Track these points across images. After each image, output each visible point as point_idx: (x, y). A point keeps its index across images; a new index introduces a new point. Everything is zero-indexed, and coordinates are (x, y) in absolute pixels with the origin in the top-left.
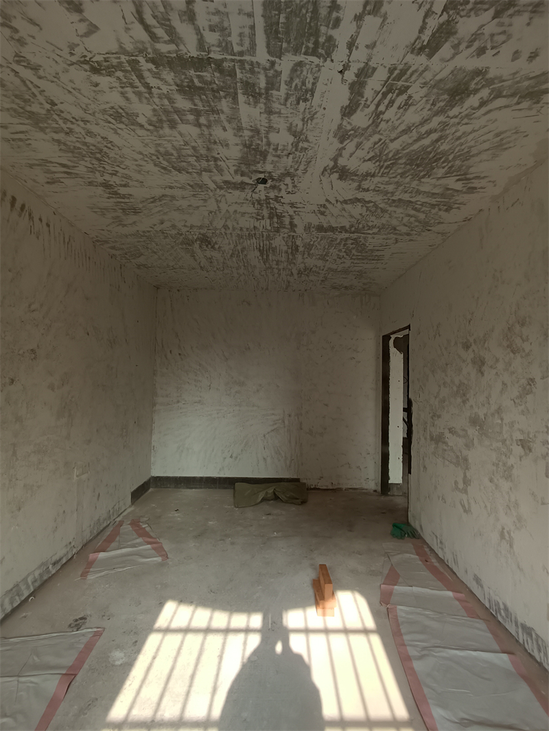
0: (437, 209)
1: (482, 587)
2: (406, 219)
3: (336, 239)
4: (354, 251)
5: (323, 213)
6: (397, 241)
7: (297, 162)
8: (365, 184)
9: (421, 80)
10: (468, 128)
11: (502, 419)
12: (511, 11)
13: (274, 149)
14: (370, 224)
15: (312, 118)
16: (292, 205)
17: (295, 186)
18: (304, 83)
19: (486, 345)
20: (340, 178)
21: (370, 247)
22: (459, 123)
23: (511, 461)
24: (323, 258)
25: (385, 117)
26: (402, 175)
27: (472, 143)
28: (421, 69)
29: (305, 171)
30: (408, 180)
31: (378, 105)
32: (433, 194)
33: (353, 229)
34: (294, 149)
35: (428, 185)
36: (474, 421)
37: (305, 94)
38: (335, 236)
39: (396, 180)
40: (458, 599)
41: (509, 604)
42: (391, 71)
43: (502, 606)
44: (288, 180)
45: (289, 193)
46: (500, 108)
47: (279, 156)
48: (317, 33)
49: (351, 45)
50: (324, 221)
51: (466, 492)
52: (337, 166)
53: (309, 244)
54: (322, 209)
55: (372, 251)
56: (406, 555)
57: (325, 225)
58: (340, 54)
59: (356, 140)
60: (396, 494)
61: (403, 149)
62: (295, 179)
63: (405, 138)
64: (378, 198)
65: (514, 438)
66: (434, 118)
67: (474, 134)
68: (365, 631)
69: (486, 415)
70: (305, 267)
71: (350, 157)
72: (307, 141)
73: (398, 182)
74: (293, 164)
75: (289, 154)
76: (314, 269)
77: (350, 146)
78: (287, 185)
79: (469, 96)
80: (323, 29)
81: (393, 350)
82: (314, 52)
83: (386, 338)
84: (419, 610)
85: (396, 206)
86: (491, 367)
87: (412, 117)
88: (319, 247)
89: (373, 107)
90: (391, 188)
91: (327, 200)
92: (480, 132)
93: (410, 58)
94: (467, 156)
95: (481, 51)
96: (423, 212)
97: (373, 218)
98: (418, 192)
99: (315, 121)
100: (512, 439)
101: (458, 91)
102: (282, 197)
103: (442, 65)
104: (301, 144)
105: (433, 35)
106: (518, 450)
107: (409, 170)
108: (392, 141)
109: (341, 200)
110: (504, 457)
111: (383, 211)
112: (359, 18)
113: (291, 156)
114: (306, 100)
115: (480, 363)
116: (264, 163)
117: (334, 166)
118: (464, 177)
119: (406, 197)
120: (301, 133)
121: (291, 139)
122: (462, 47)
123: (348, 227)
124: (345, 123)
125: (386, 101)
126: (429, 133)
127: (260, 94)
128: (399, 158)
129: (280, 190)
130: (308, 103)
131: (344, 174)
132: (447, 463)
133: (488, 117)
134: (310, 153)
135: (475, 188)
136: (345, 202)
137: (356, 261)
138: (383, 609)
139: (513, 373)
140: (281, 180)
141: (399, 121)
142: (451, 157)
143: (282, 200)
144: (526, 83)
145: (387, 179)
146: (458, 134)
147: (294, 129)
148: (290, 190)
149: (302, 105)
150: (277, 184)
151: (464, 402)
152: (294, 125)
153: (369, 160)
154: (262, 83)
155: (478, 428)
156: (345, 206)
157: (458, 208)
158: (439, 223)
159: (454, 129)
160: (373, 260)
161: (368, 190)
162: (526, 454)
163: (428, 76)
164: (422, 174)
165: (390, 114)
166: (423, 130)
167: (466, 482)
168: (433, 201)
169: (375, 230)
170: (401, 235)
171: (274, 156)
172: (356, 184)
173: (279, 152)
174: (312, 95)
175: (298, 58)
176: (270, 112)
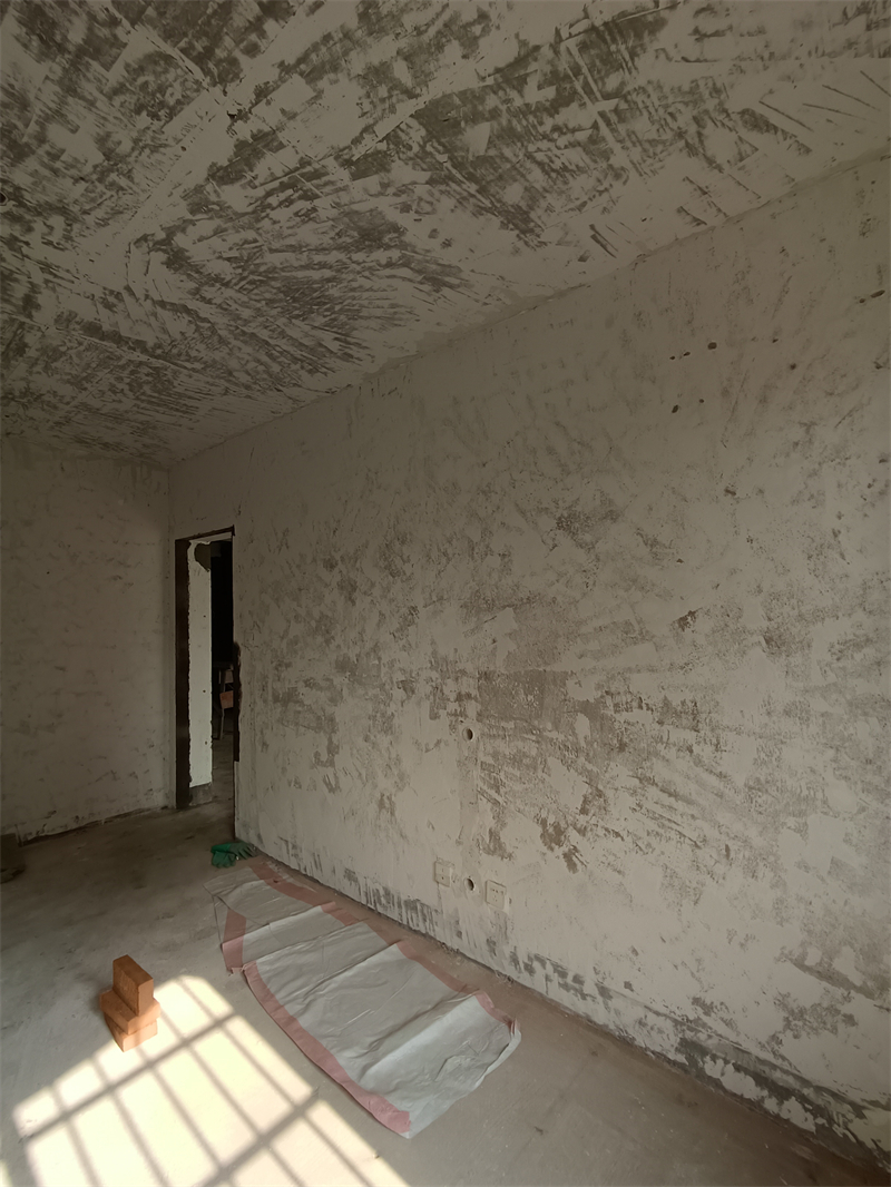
0: (298, 366)
1: (356, 881)
2: (252, 365)
3: (119, 358)
4: (147, 388)
5: (109, 306)
6: (227, 391)
7: (93, 200)
8: (208, 292)
9: (334, 197)
10: (367, 284)
11: (380, 659)
12: (443, 187)
13: (48, 153)
14: (193, 353)
15: (155, 149)
16: (46, 267)
17: (68, 238)
18: (162, 89)
19: (358, 565)
20: (169, 264)
21: (180, 390)
22: (359, 273)
23: (392, 708)
24: (78, 383)
25: (274, 214)
26: (270, 302)
27: (365, 303)
28: (339, 185)
29: (104, 223)
30: (274, 312)
31: (269, 194)
32: (301, 344)
33: (159, 352)
34: (95, 177)
35: (298, 330)
36: (342, 666)
37: (157, 107)
38: (119, 352)
39: (259, 305)
40: (329, 912)
41: (390, 886)
42: (304, 163)
43: (382, 892)
44: (57, 221)
45: (49, 243)
46: (404, 279)
47: (55, 172)
48: (216, 39)
49: (262, 93)
50: (106, 321)
51: (331, 763)
52: (170, 244)
53: (55, 350)
54: (111, 299)
55: (180, 395)
56: (245, 885)
57: (106, 327)
58: (242, 93)
59: (217, 222)
60: (202, 802)
61: (283, 269)
62: (76, 227)
63: (290, 256)
64: (221, 321)
65: (395, 680)
66: (334, 252)
67: (371, 293)
68: (218, 1024)
69: (358, 656)
70: (28, 389)
71: (199, 241)
72: (130, 178)
73: (259, 309)
74: (83, 199)
75: (82, 179)
76: (46, 398)
77: (205, 225)
78: (51, 228)
79: (379, 248)
80: (228, 41)
81: (194, 566)
82: (200, 60)
83: (182, 545)
84: (286, 951)
85: (245, 342)
86: (365, 593)
87: (308, 234)
88: (76, 360)
89: (260, 192)
90: (246, 313)
91: (128, 288)
92: (379, 294)
93: (331, 163)
94: (355, 315)
95: (406, 208)
96: (280, 363)
97: (202, 347)
98: (283, 334)
99: (157, 156)
100: (392, 682)
101: (372, 235)
102: (27, 244)
103: (363, 194)
104: (113, 176)
105: (366, 156)
106: (399, 694)
107: (281, 300)
108: (272, 251)
109: (157, 298)
110: (382, 706)
111: (222, 340)
112: (285, 69)
113: (82, 186)
114: (155, 116)
115: (349, 589)
116: (12, 165)
117: (163, 240)
118: (344, 338)
119: (264, 334)
120: (123, 158)
121: (98, 158)
122: (391, 190)
123: (150, 344)
124: (209, 188)
125: (283, 196)
126: (323, 266)
127: (61, 49)
128: (274, 279)
129: (30, 230)
130: (157, 124)
131: (177, 260)
132: (302, 729)
133: (390, 281)
134: (127, 199)
135: (352, 356)
136: (162, 304)
137: (143, 405)
138: (237, 975)
139: (392, 600)
140: (39, 214)
141: (290, 231)
142: (337, 308)
143: (25, 249)
144: (434, 267)
145: (245, 299)
146: (355, 285)
147: (110, 144)
148: (54, 239)
149: (143, 120)
150: (28, 217)
151: (327, 642)
152: (115, 138)
153: (229, 259)
154: (76, 34)
155: (348, 673)
156: (159, 310)
157: (325, 374)
158: (295, 385)
159: (351, 276)
160: (177, 410)
161: (209, 302)
162: (409, 698)
163: (344, 198)
164: (296, 312)
165: (282, 215)
166: (318, 258)
167: (333, 750)
168: (298, 354)
169: (198, 366)
170: (236, 384)
171: (43, 164)
172: (193, 285)
173: (58, 165)
174: (171, 116)
175: (167, 48)
176: (70, 89)
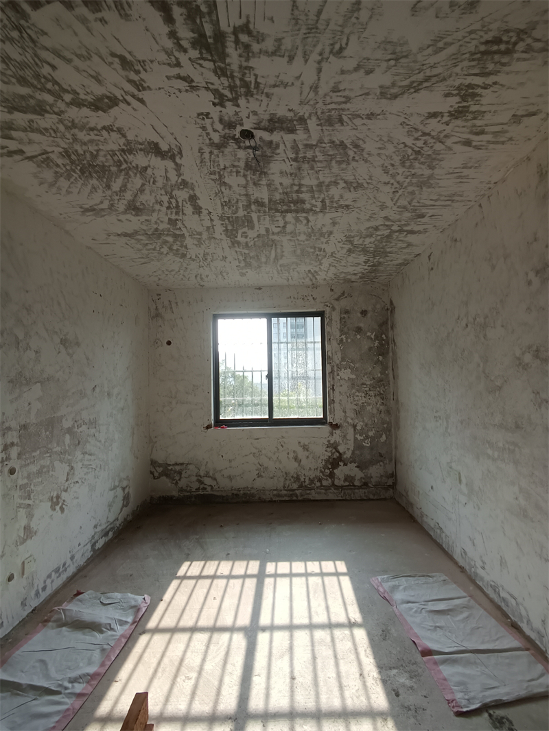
13: (240, 172)
18: (229, 208)
20: (155, 144)
25: (166, 196)
29: (201, 151)
31: (176, 201)
34: (222, 173)
44: (216, 137)
45: (207, 115)
47: (234, 166)
52: (171, 158)
59: (173, 182)
62: (208, 141)
72: (213, 180)
74: (217, 159)
75: (224, 169)
77: (173, 177)
80: (227, 223)
82: (228, 218)
89: (180, 200)
93: (179, 218)
99: (214, 192)
104: (217, 177)
112: (214, 225)
113: (222, 167)
114: (225, 202)
116: (247, 159)
117: (175, 159)
120: (220, 185)
121: (226, 180)
124: (191, 192)
125: (173, 203)
127: (254, 203)
129: (221, 121)
131: (157, 151)
134: (206, 170)
140: (224, 137)
147: (227, 187)
148: (208, 122)
149: (226, 199)
150: (227, 131)
152: (228, 190)
153: (145, 167)
154: (253, 207)
171: (238, 166)
172: (130, 137)
174: (222, 204)
175: (236, 215)
176: (247, 195)
